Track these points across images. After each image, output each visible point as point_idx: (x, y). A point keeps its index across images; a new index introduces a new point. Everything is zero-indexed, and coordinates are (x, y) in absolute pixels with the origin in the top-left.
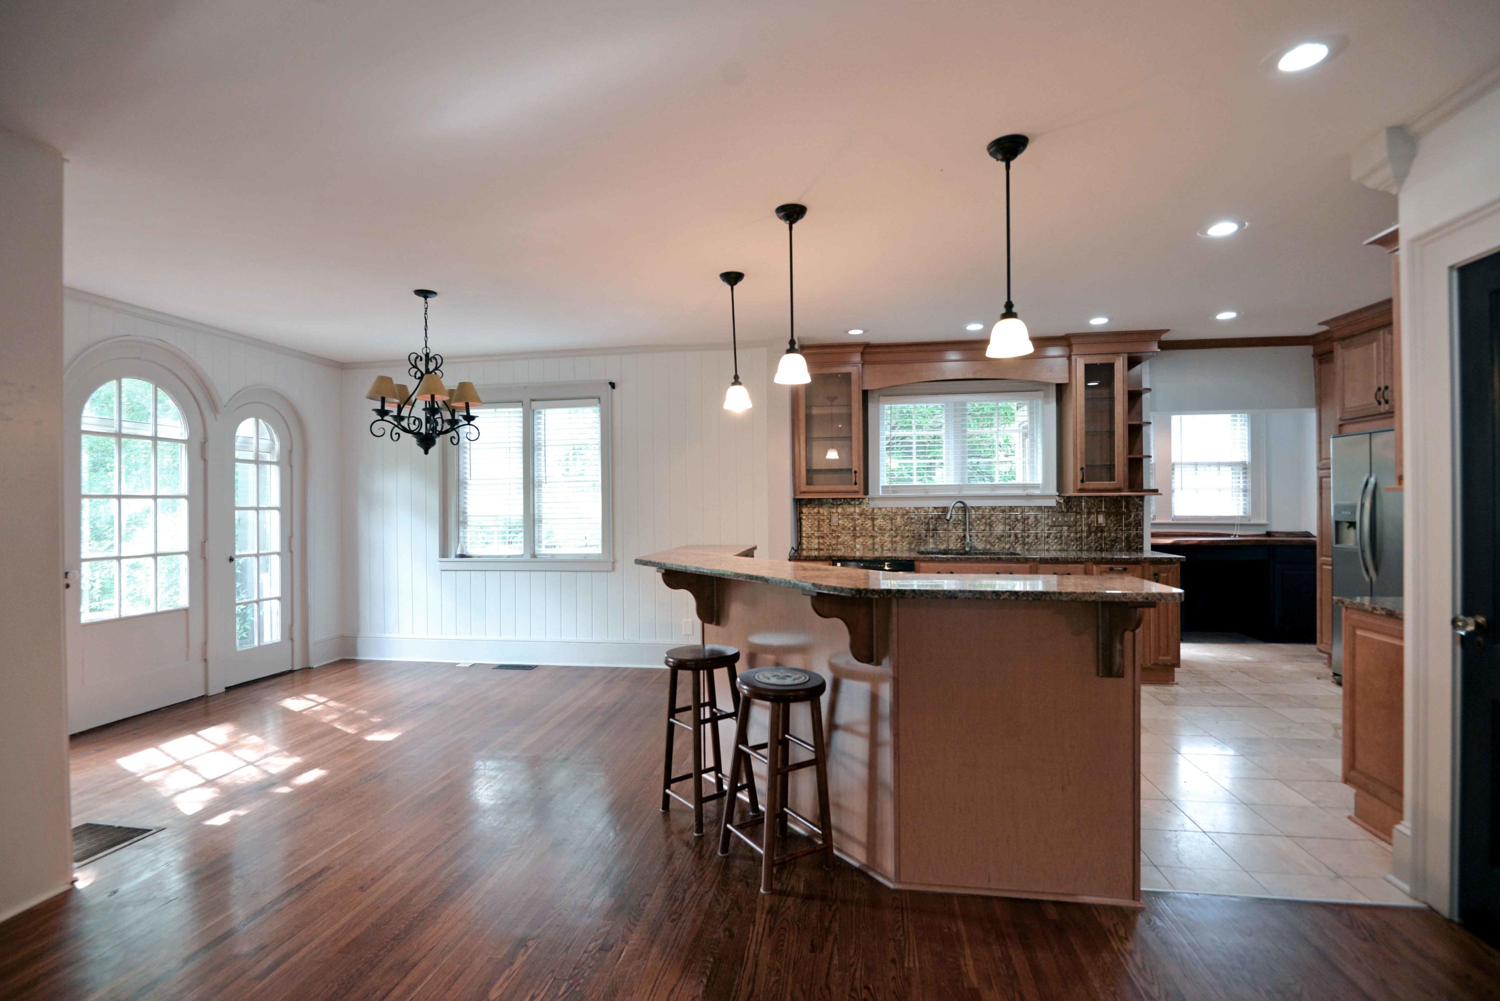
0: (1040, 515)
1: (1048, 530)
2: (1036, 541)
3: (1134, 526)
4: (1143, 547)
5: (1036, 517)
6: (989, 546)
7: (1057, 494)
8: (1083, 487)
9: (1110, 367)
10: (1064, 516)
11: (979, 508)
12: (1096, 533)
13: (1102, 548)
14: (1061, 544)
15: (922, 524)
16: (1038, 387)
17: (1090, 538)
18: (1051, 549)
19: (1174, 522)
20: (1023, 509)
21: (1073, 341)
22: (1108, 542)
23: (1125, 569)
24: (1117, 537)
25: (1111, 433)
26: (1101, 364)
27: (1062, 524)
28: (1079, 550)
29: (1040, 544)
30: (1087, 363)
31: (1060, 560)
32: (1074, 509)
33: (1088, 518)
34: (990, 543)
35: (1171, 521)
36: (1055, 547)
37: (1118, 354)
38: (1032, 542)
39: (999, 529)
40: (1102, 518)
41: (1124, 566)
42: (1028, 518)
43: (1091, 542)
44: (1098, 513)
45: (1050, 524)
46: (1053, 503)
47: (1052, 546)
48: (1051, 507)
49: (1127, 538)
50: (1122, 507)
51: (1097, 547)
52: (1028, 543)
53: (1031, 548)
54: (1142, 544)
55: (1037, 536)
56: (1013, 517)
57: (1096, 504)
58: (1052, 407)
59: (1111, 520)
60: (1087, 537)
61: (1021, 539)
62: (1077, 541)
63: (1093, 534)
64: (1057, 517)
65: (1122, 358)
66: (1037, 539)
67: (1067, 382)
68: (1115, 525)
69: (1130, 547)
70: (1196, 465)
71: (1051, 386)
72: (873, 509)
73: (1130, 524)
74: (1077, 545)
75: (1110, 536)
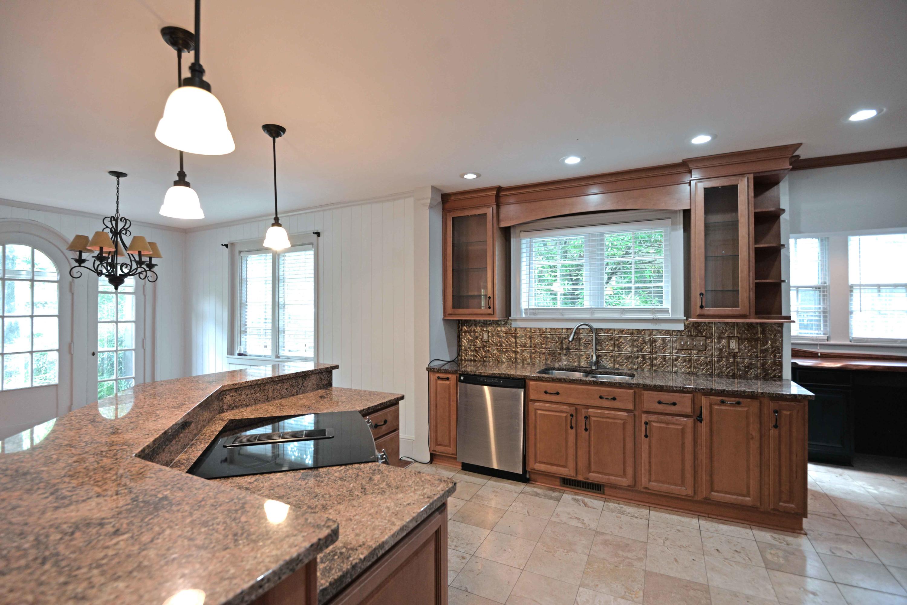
0: (668, 338)
1: (677, 353)
2: (664, 363)
3: (772, 353)
4: (782, 375)
5: (663, 340)
6: (617, 366)
7: (685, 318)
8: (702, 313)
9: (733, 190)
10: (693, 339)
11: (609, 330)
12: (727, 359)
13: (734, 374)
14: (689, 368)
15: (556, 343)
16: (667, 216)
17: (721, 363)
18: (679, 371)
19: (852, 343)
20: (651, 332)
21: (691, 166)
22: (741, 368)
23: (738, 403)
24: (751, 364)
25: (735, 257)
26: (722, 187)
27: (691, 348)
28: (709, 375)
29: (668, 366)
30: (707, 186)
31: (665, 388)
32: (704, 334)
33: (719, 342)
34: (618, 363)
35: (848, 343)
36: (683, 370)
37: (742, 175)
38: (660, 364)
39: (627, 350)
40: (734, 344)
41: (737, 400)
42: (655, 341)
43: (723, 367)
44: (729, 338)
45: (678, 347)
46: (681, 327)
47: (681, 369)
48: (679, 331)
49: (763, 365)
50: (757, 333)
51: (729, 372)
52: (655, 365)
53: (658, 370)
54: (781, 371)
55: (665, 359)
56: (640, 339)
57: (727, 329)
58: (680, 233)
59: (745, 346)
60: (719, 361)
61: (648, 361)
62: (707, 366)
63: (724, 359)
64: (685, 340)
65: (746, 180)
66: (665, 361)
67: (689, 208)
68: (749, 351)
69: (767, 374)
70: (879, 287)
71: (678, 214)
72: (516, 329)
73: (766, 350)
74: (707, 369)
75: (743, 362)
